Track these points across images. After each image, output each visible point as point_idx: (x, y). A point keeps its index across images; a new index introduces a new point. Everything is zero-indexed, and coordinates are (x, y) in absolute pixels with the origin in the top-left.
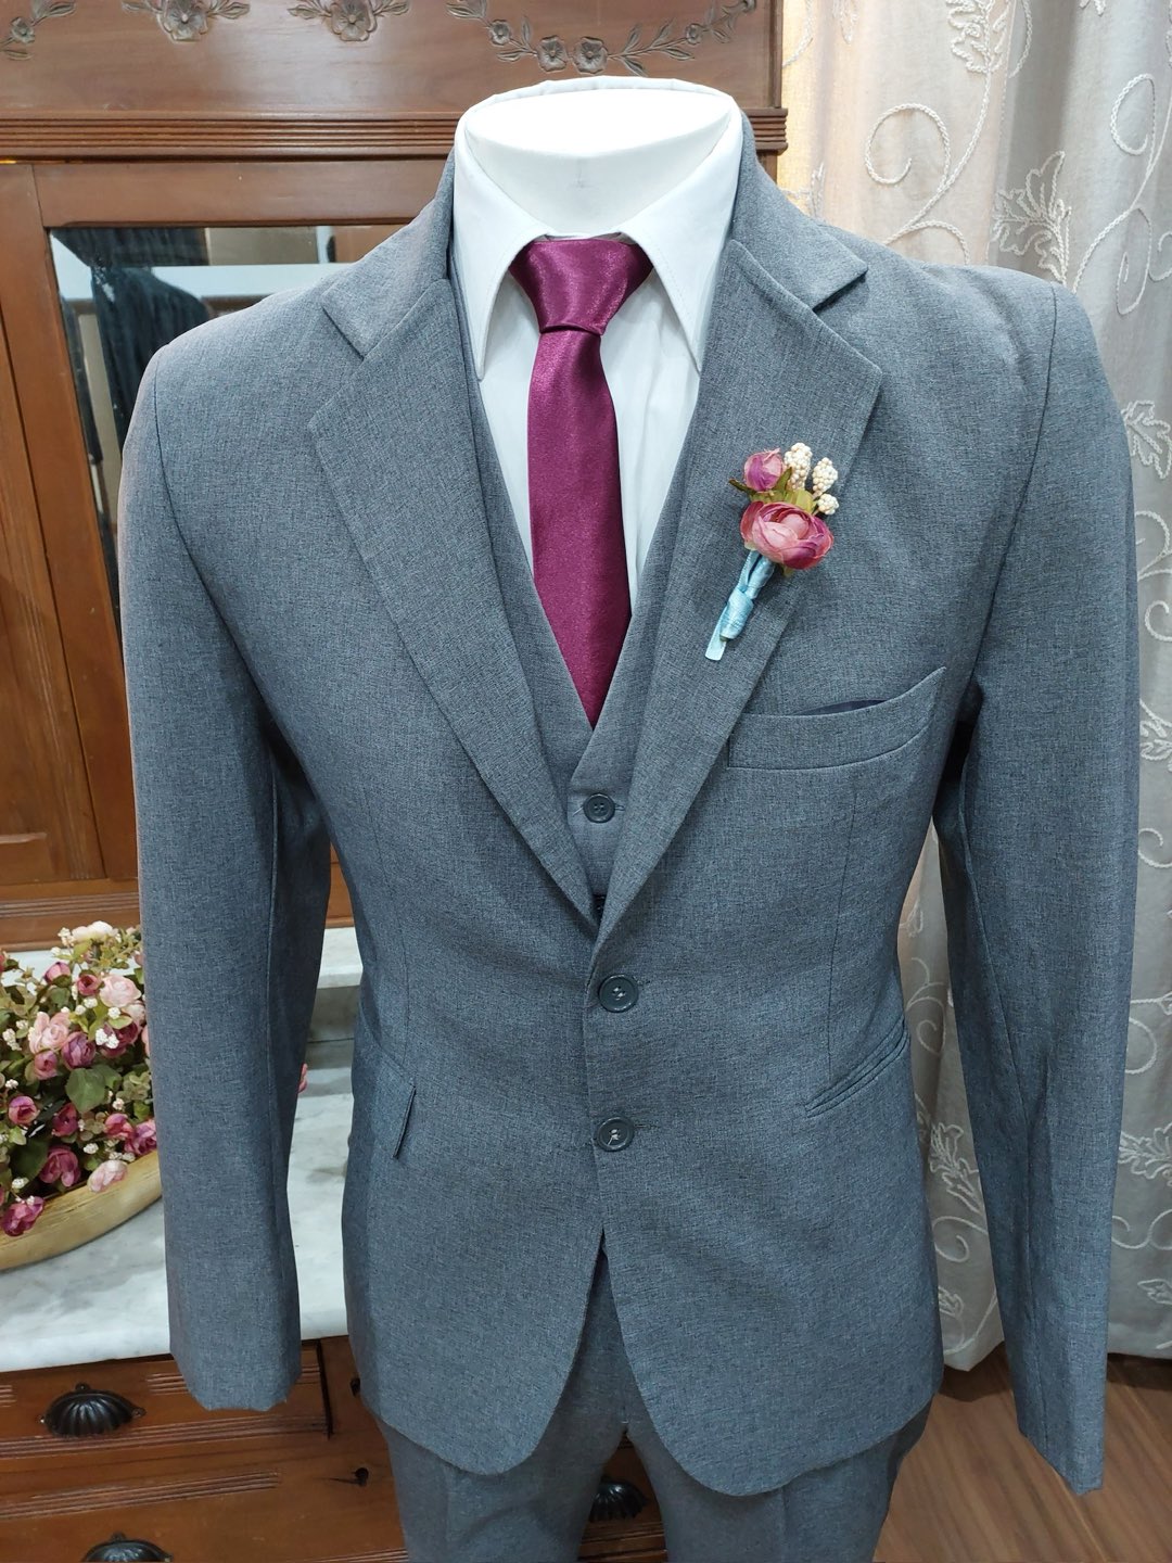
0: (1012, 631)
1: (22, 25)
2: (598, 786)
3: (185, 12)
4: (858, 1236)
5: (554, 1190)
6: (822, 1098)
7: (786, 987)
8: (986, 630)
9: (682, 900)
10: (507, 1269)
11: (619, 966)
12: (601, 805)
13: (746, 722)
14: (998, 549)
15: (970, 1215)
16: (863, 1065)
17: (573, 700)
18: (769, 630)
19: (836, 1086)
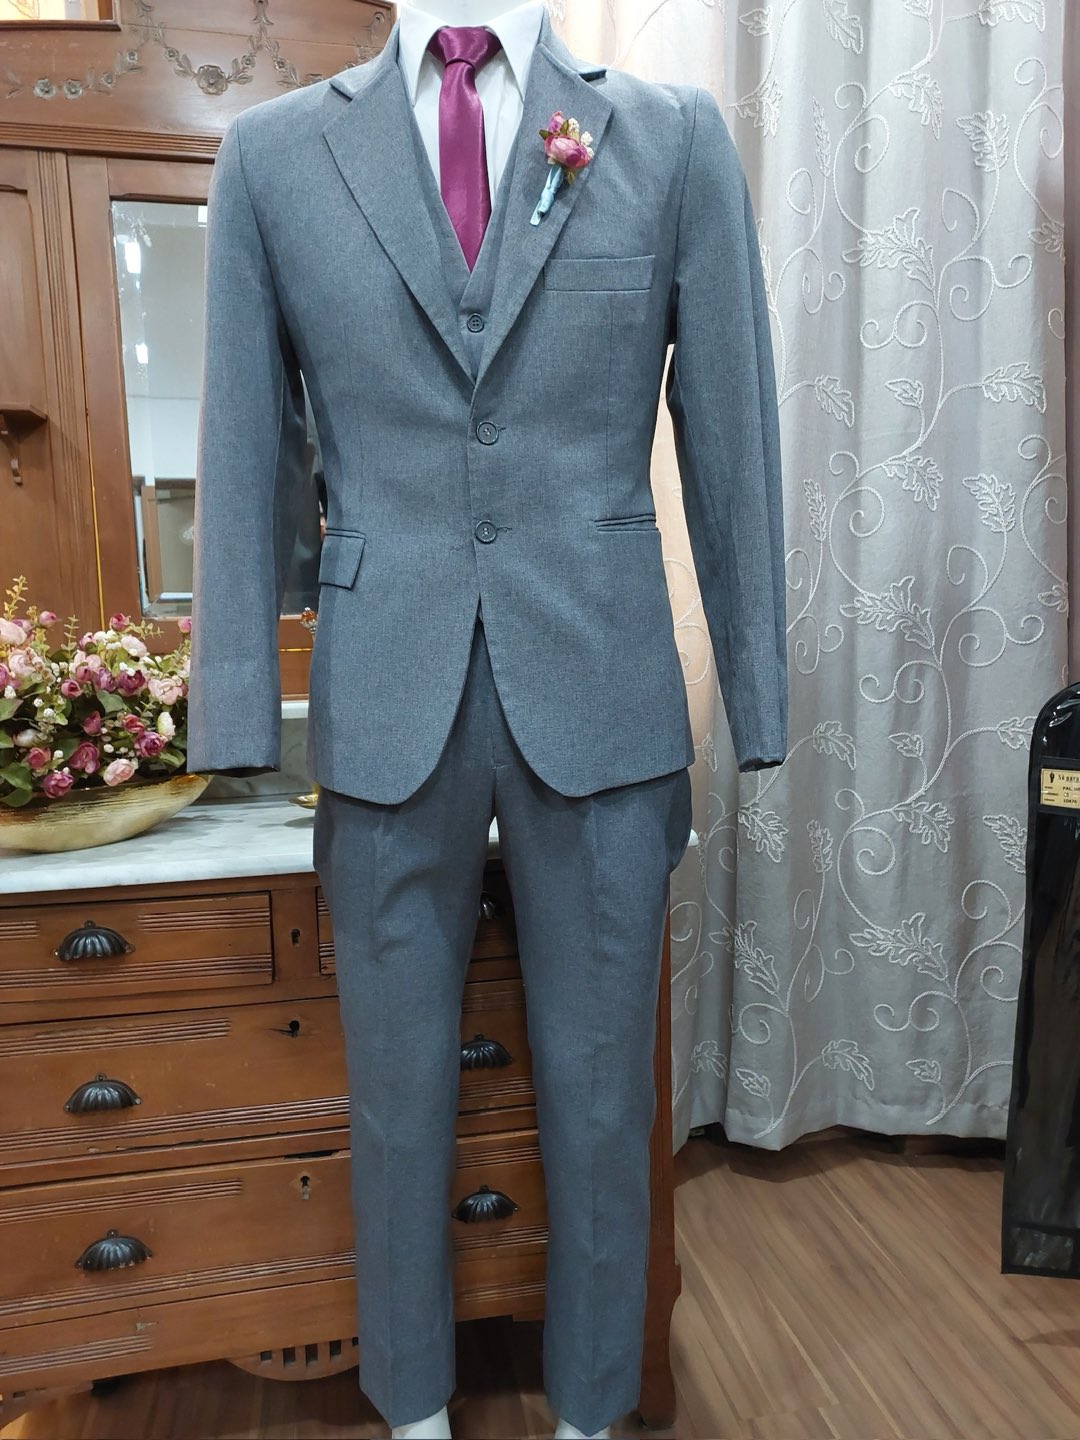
0: (690, 246)
6: (606, 523)
7: (581, 443)
8: (677, 246)
9: (522, 373)
12: (476, 321)
13: (553, 264)
14: (677, 199)
15: (768, 998)
16: (631, 520)
17: (460, 257)
18: (562, 212)
19: (614, 520)
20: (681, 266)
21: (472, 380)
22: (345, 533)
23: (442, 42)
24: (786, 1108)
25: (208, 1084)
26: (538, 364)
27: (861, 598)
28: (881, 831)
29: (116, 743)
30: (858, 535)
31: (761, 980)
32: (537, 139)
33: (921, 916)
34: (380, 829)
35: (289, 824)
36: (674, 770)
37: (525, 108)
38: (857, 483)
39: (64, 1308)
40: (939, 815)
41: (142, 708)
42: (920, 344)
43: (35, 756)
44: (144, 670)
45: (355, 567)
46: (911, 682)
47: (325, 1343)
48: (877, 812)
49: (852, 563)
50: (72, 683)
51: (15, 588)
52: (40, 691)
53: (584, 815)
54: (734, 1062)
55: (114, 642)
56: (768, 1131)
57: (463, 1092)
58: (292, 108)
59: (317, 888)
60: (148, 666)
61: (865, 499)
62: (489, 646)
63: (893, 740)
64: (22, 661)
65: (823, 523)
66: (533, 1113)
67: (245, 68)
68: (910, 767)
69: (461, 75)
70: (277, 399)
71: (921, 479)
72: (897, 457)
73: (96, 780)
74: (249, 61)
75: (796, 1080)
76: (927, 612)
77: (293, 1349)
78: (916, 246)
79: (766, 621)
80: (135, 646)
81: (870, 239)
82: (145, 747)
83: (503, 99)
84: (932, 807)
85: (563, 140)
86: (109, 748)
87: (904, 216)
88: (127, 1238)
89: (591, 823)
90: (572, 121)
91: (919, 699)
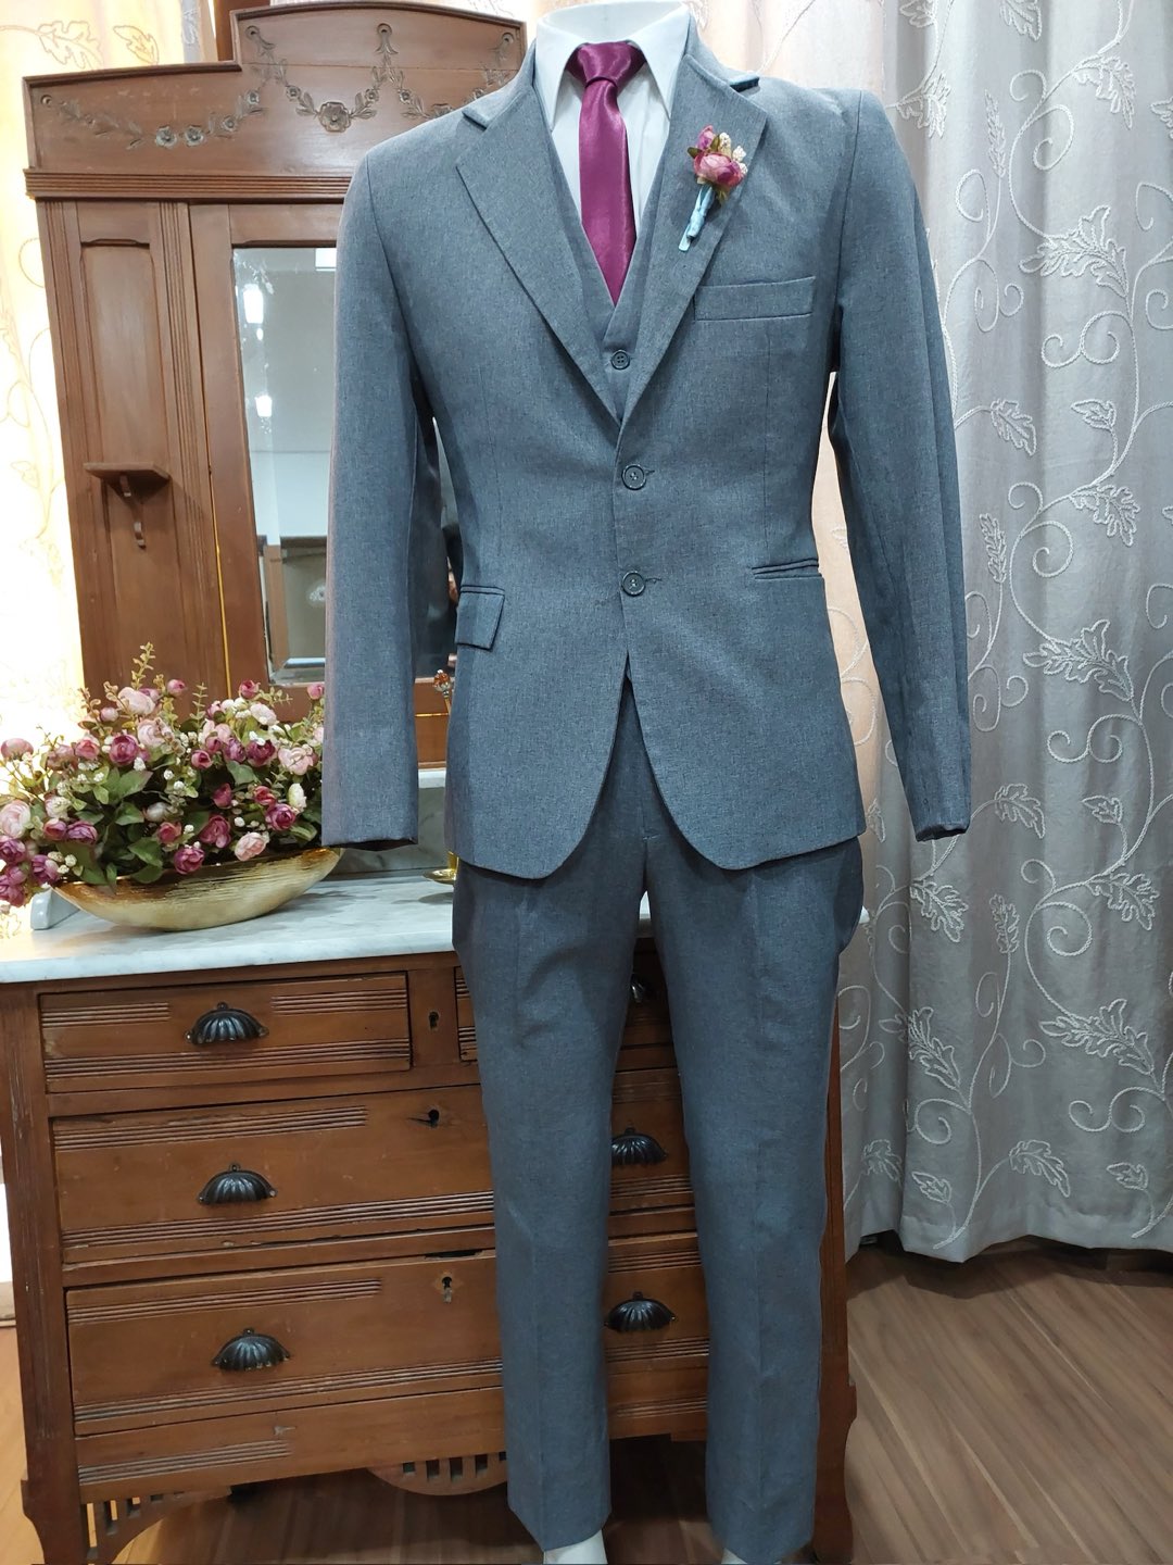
1: (229, 121)
2: (619, 342)
6: (764, 569)
7: (736, 484)
11: (634, 458)
12: (621, 357)
13: (704, 291)
14: (839, 213)
15: (948, 1094)
16: (791, 566)
17: (604, 289)
18: (713, 235)
19: (773, 567)
20: (845, 286)
21: (617, 420)
22: (483, 590)
23: (581, 60)
24: (970, 1215)
25: (345, 1177)
26: (689, 400)
27: (1047, 645)
28: (1075, 907)
29: (248, 816)
30: (1043, 575)
31: (940, 1073)
32: (685, 157)
33: (1122, 1002)
34: (524, 905)
35: (425, 900)
36: (843, 839)
37: (671, 126)
38: (1041, 517)
39: (201, 1408)
40: (1142, 888)
41: (273, 780)
42: (1111, 359)
43: (166, 831)
44: (274, 740)
45: (494, 626)
46: (1107, 738)
47: (469, 1457)
48: (1070, 886)
49: (1037, 607)
50: (202, 754)
51: (143, 656)
52: (170, 763)
53: (744, 890)
54: (909, 1164)
55: (243, 710)
56: (949, 1241)
57: (615, 1191)
58: (424, 141)
59: (455, 968)
60: (277, 735)
61: (1050, 534)
62: (638, 707)
63: (1087, 804)
64: (151, 731)
65: (1002, 562)
66: (691, 1215)
67: (368, 103)
68: (1108, 833)
69: (602, 96)
70: (410, 451)
71: (1115, 511)
72: (1086, 487)
73: (227, 855)
74: (373, 95)
75: (981, 1185)
76: (1124, 659)
77: (437, 1462)
78: (1106, 249)
79: (945, 673)
80: (264, 714)
81: (1052, 244)
82: (277, 821)
83: (647, 117)
84: (1133, 879)
85: (714, 157)
86: (239, 822)
87: (1091, 217)
88: (264, 1337)
89: (752, 898)
90: (724, 136)
91: (1117, 757)
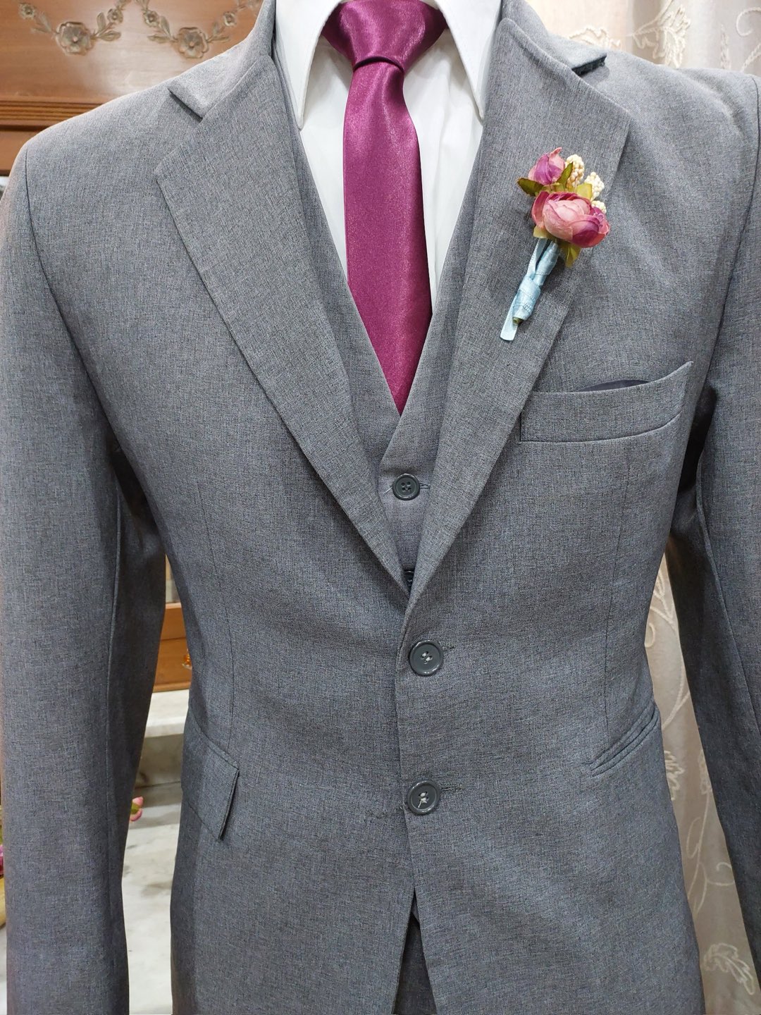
0: (740, 337)
2: (405, 465)
3: (76, 35)
4: (636, 890)
5: (368, 858)
6: (602, 758)
7: (570, 653)
8: (718, 337)
9: (482, 567)
10: (324, 939)
11: (425, 631)
12: (407, 483)
13: (535, 399)
16: (631, 732)
17: (381, 387)
18: (556, 313)
19: (612, 748)
20: (724, 365)
22: (211, 744)
23: (346, 23)
26: (509, 555)
37: (486, 133)
45: (224, 810)
67: (111, 24)
69: (379, 85)
74: (116, 15)
83: (447, 114)
85: (564, 200)
90: (575, 159)
